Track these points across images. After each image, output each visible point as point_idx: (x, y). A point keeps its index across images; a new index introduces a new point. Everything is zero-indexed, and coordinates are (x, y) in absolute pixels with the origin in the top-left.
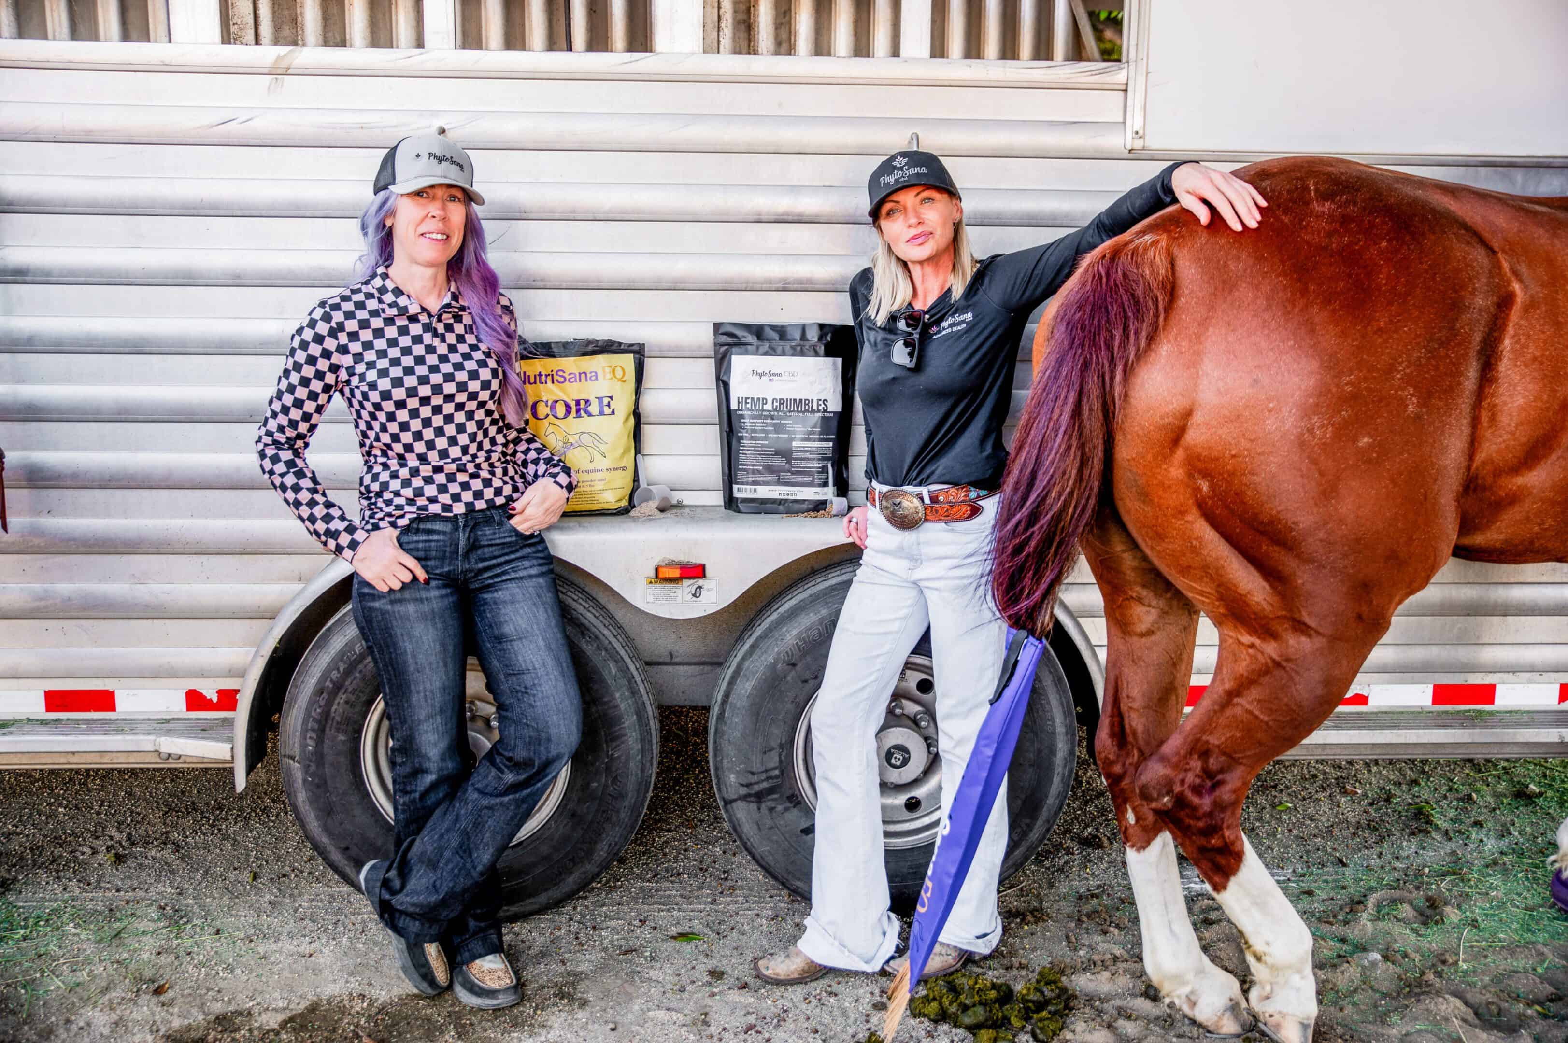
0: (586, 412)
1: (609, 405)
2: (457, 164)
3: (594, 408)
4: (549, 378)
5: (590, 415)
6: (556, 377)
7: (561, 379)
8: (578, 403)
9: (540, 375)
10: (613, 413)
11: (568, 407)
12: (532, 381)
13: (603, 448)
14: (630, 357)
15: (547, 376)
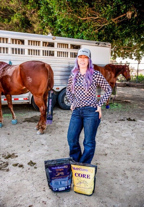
0: (85, 177)
1: (89, 177)
2: (86, 52)
3: (86, 176)
4: (79, 169)
5: (85, 178)
6: (80, 169)
7: (81, 170)
8: (83, 175)
9: (77, 168)
10: (90, 178)
11: (82, 176)
12: (76, 169)
13: (87, 185)
14: (94, 168)
15: (78, 169)
